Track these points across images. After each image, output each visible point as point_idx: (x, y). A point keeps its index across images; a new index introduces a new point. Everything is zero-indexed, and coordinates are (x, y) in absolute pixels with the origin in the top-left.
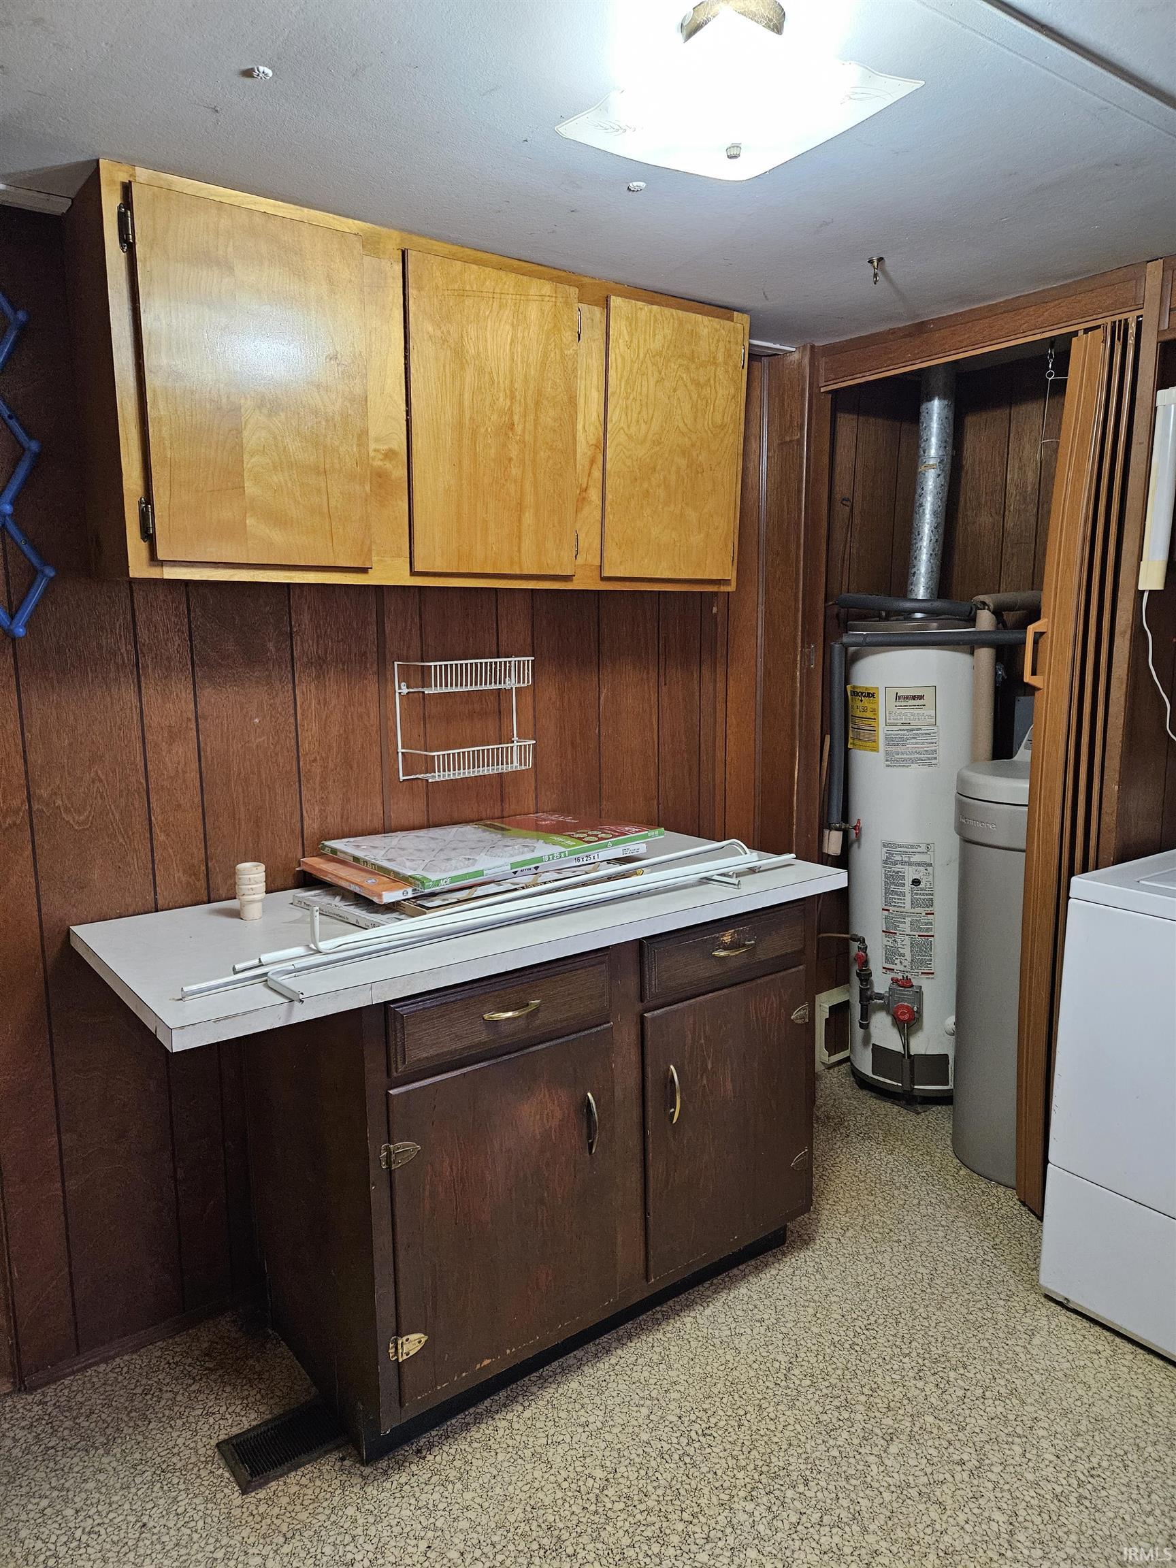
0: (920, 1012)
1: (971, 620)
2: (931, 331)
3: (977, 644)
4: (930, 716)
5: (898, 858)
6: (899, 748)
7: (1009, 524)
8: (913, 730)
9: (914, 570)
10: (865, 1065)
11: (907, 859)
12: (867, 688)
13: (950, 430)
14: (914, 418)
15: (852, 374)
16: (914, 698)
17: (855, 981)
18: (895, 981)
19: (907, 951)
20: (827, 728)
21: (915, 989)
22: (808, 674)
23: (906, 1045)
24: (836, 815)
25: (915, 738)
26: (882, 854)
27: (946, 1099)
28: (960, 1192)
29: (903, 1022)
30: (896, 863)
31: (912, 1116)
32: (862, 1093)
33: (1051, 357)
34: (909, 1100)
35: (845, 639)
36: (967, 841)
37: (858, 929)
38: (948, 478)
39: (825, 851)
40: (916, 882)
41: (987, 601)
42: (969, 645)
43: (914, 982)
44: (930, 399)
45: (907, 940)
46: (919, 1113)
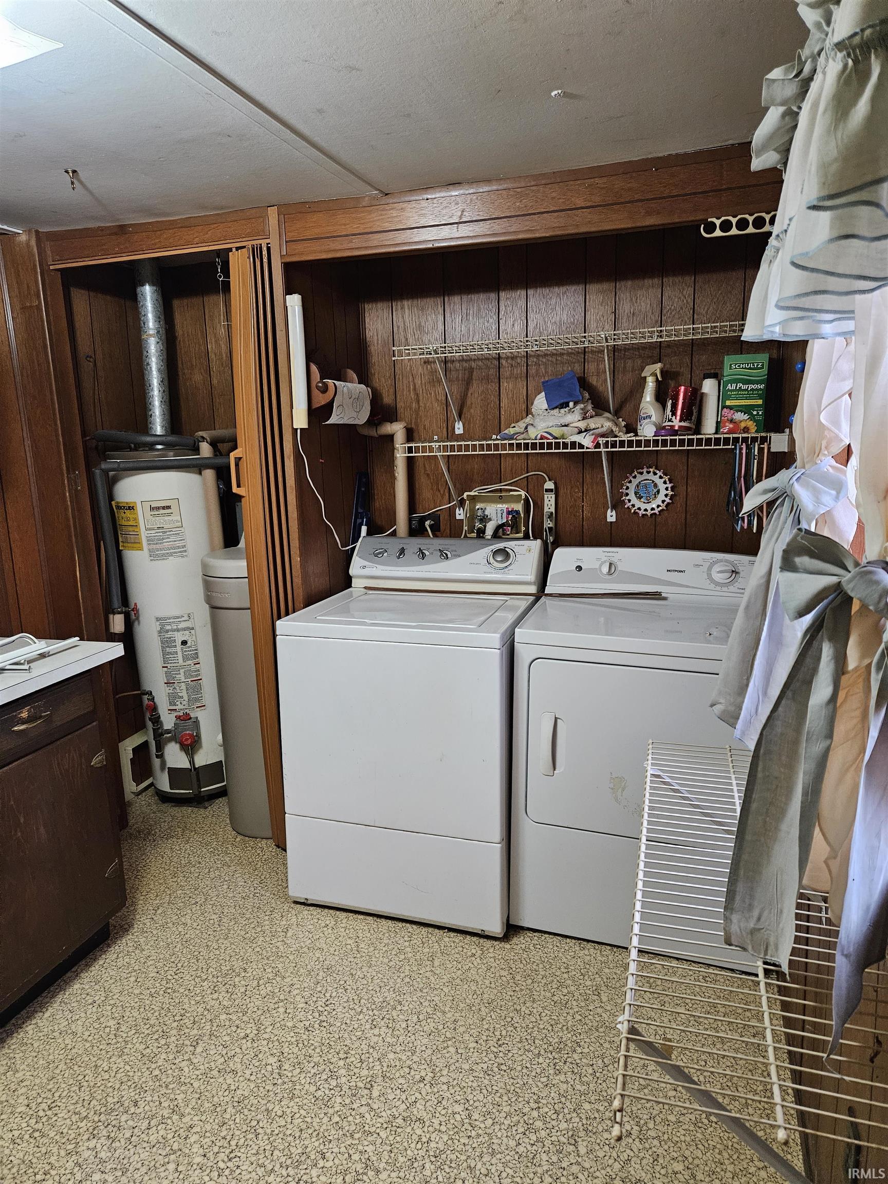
0: (198, 736)
1: (196, 450)
2: (131, 233)
3: (202, 466)
4: (177, 521)
5: (168, 627)
6: (158, 546)
7: (215, 382)
8: (166, 532)
9: (150, 413)
10: (164, 784)
11: (175, 627)
12: (127, 503)
13: (161, 309)
14: (134, 298)
15: (75, 258)
16: (164, 508)
17: (149, 724)
18: (178, 717)
19: (184, 694)
20: (99, 536)
21: (193, 720)
22: (76, 495)
23: (192, 762)
24: (116, 602)
25: (169, 538)
26: (156, 627)
27: (222, 793)
28: (237, 854)
29: (188, 745)
30: (167, 631)
31: (202, 811)
32: (164, 807)
33: (219, 264)
34: (199, 801)
35: (103, 466)
36: (213, 608)
37: (147, 687)
38: (165, 344)
39: (112, 631)
40: (184, 643)
41: (204, 436)
42: (198, 468)
43: (192, 715)
44: (143, 285)
45: (183, 686)
46: (206, 808)
